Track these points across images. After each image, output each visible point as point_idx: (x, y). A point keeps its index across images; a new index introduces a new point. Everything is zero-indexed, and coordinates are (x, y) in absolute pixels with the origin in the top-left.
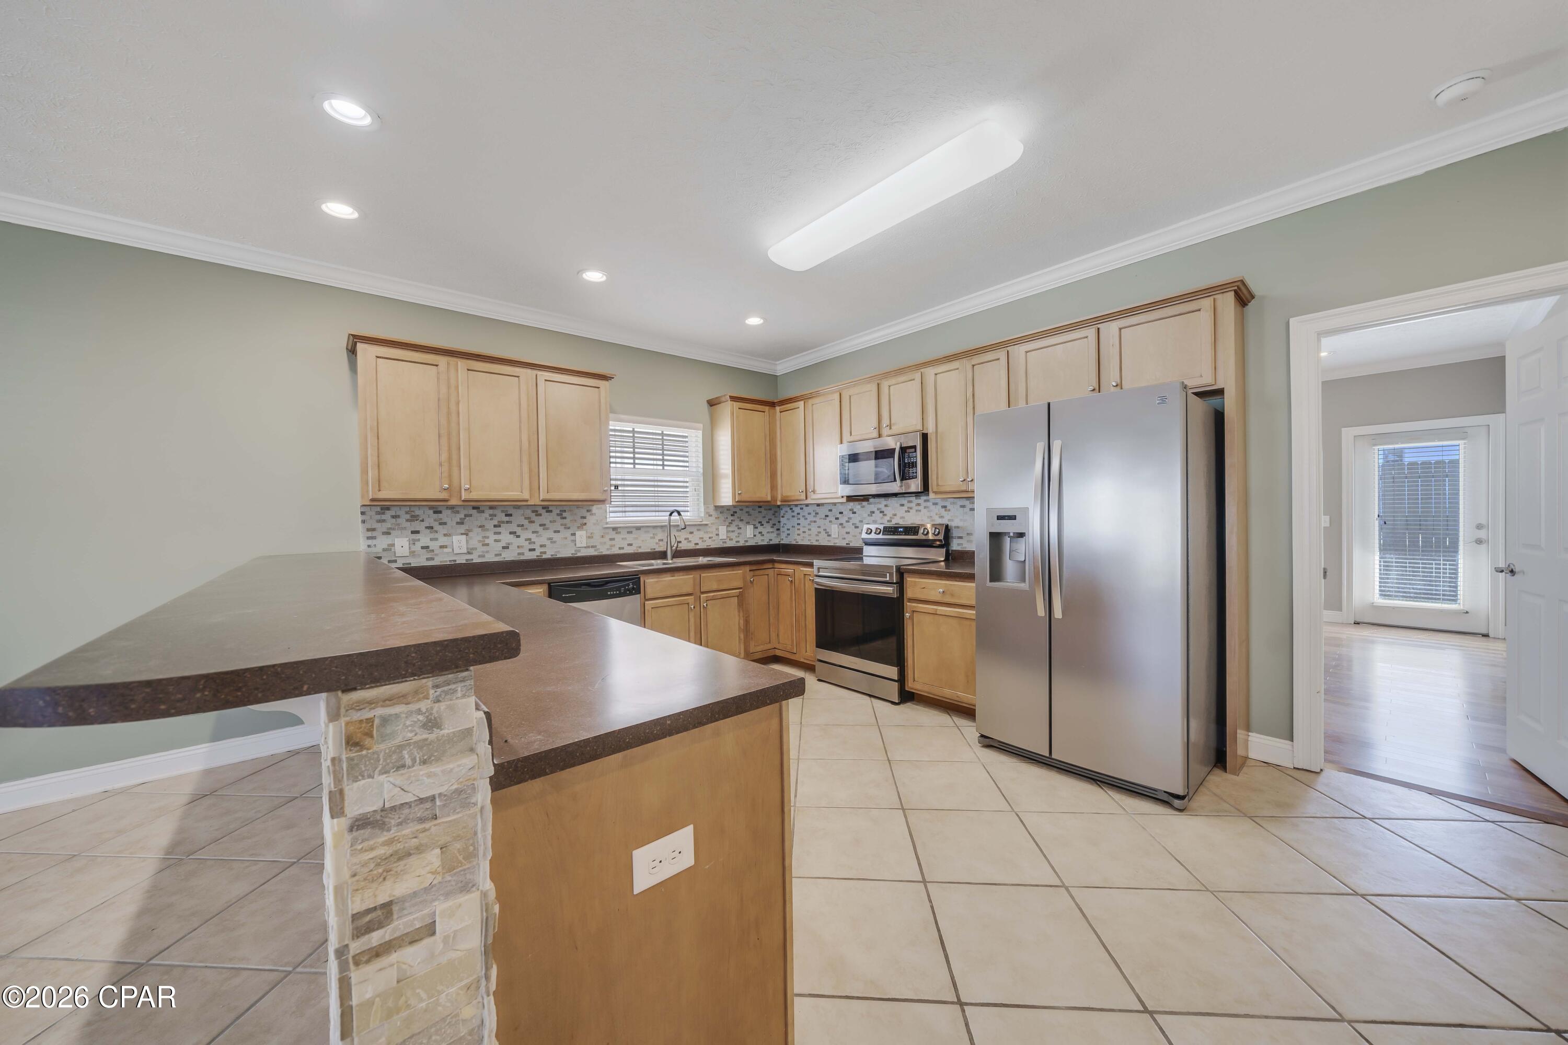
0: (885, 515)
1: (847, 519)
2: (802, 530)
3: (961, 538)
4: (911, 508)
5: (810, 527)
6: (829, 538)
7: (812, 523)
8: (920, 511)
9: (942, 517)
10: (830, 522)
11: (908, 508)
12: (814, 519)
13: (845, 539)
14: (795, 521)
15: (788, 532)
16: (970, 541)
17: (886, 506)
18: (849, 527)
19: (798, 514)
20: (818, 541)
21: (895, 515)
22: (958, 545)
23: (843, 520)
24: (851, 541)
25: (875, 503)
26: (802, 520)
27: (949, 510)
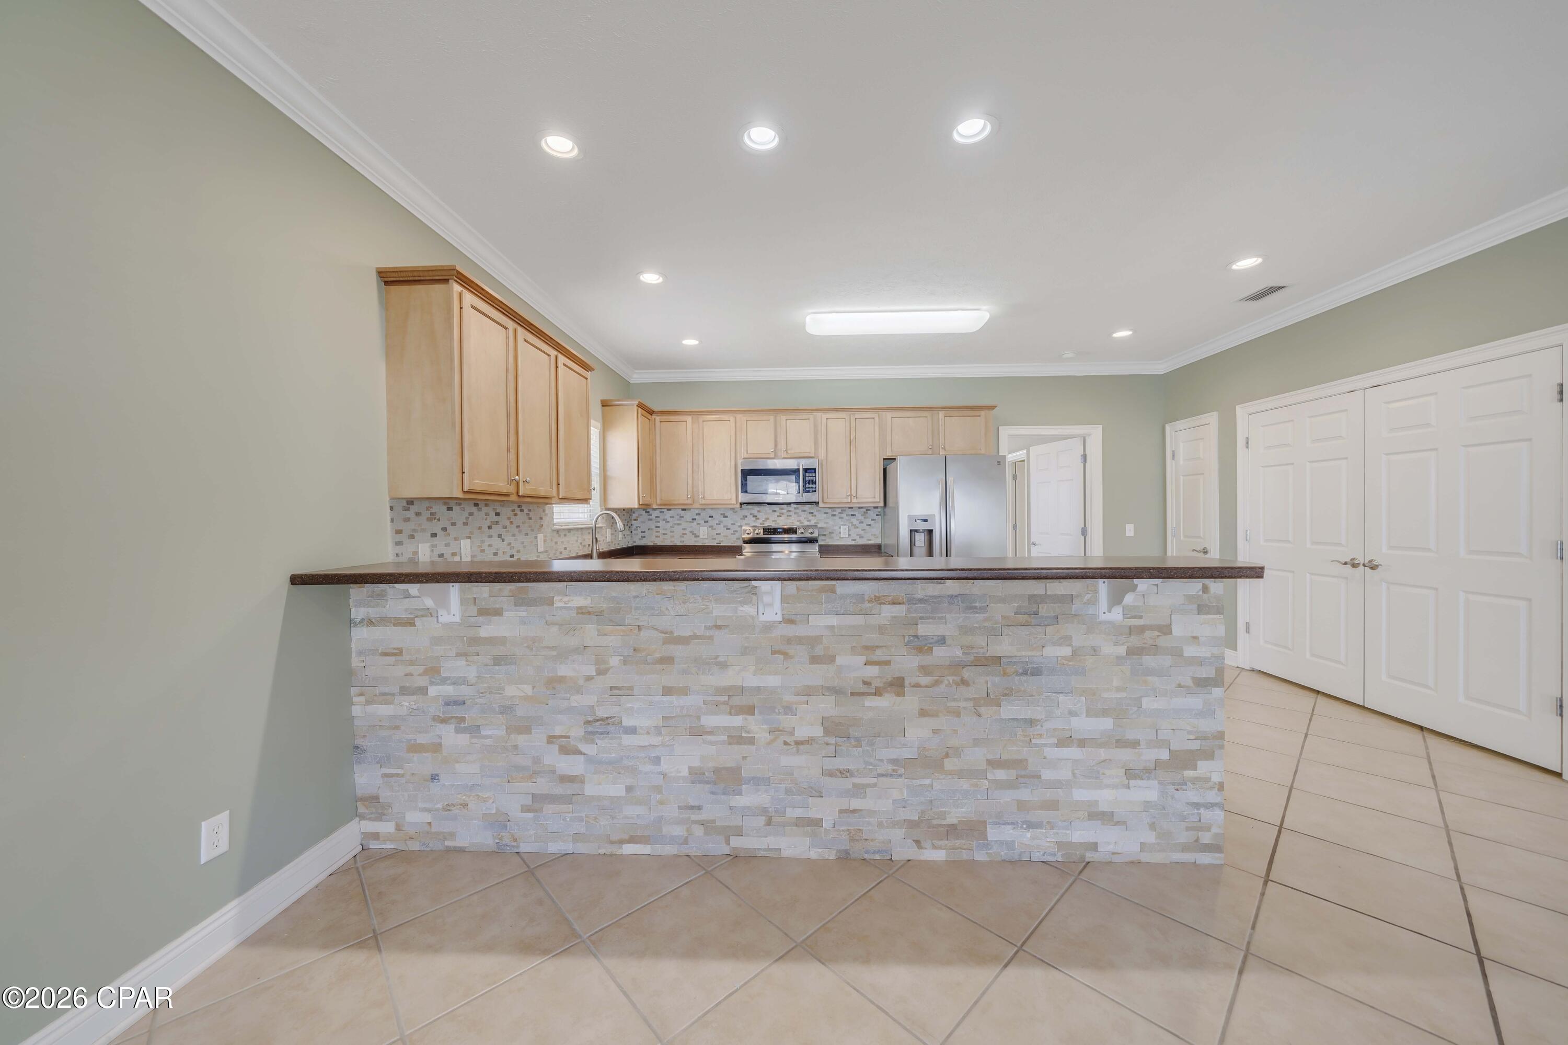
0: (758, 519)
1: (718, 522)
2: (662, 532)
3: (825, 535)
4: (783, 514)
5: (673, 529)
6: (696, 539)
7: (675, 526)
8: (790, 516)
9: (809, 521)
10: (698, 524)
11: (780, 513)
12: (678, 522)
13: (715, 539)
14: (652, 525)
15: (643, 534)
16: (832, 538)
17: (759, 511)
18: (720, 529)
19: (657, 517)
20: (683, 541)
21: (768, 519)
22: (823, 540)
23: (713, 523)
24: (722, 541)
25: (748, 509)
26: (662, 523)
27: (815, 516)
